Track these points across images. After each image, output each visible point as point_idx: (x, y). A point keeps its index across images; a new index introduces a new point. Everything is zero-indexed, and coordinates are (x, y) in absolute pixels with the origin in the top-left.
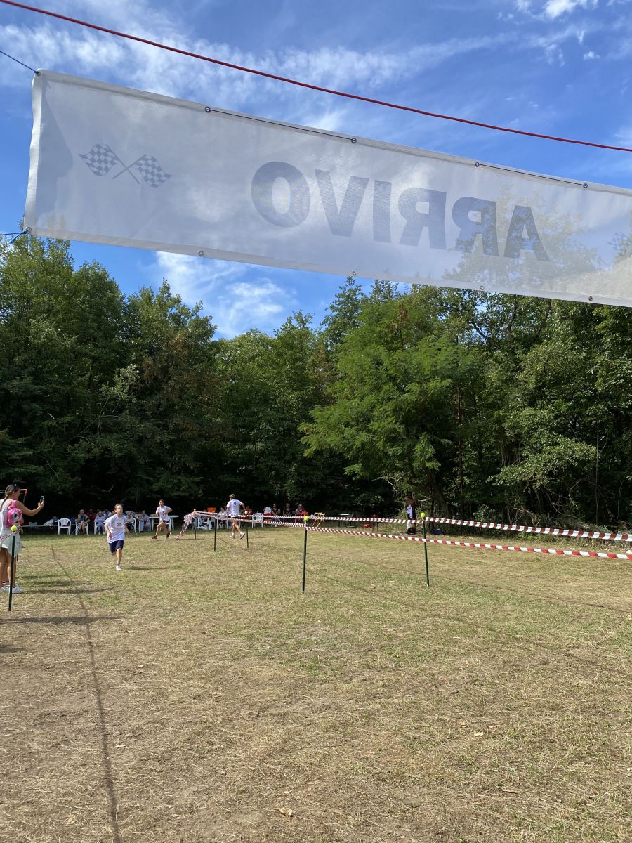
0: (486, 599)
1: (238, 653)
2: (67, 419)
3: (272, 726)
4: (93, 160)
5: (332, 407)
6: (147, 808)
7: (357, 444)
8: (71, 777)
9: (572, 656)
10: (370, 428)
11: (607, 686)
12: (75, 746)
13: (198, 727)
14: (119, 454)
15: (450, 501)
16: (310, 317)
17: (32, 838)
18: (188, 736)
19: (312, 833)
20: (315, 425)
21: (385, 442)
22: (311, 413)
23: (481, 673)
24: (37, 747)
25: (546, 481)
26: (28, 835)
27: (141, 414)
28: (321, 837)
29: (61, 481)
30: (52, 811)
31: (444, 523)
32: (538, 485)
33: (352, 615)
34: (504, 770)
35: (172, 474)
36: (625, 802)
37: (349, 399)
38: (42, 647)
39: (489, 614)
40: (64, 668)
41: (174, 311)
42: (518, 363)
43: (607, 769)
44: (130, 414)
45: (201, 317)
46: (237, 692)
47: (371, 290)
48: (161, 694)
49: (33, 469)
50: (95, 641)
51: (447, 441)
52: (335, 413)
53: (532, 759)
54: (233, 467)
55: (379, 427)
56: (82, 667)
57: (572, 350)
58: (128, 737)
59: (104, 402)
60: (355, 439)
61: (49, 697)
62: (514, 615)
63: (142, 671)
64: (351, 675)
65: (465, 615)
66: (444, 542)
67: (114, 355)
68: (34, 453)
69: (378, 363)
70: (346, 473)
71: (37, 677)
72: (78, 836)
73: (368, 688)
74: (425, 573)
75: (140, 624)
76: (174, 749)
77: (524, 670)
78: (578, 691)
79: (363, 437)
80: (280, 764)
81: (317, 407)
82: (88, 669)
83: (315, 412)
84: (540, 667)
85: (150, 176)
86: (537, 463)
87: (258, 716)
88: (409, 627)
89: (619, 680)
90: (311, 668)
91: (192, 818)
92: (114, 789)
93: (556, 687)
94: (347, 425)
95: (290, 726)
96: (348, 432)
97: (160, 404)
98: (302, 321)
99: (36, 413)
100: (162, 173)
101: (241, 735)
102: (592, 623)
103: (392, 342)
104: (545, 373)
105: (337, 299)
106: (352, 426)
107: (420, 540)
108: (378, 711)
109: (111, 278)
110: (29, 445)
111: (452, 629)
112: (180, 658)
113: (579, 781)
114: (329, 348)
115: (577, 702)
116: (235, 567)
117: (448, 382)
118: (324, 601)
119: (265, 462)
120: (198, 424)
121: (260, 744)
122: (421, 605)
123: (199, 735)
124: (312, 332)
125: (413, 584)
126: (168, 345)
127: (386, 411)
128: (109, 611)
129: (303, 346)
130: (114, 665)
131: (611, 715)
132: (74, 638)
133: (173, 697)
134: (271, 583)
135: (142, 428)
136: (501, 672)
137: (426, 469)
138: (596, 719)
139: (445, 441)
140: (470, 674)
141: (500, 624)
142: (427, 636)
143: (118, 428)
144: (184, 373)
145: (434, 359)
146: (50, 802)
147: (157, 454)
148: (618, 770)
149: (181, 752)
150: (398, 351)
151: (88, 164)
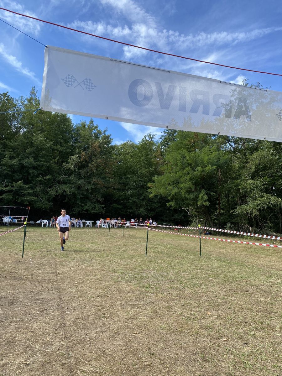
0: (225, 263)
1: (117, 279)
2: (48, 177)
3: (129, 309)
4: (66, 81)
5: (163, 176)
6: (78, 336)
7: (173, 193)
8: (48, 323)
9: (260, 289)
10: (179, 186)
11: (273, 302)
12: (50, 312)
13: (100, 308)
14: (70, 193)
15: (214, 220)
16: (154, 136)
17: (33, 345)
18: (95, 311)
20: (155, 184)
21: (185, 193)
22: (154, 178)
23: (219, 293)
24: (34, 311)
25: (258, 213)
26: (31, 344)
27: (79, 175)
29: (44, 204)
30: (41, 335)
31: (211, 230)
32: (253, 215)
33: (166, 267)
34: (224, 332)
35: (92, 203)
37: (170, 173)
38: (36, 273)
39: (226, 270)
40: (45, 282)
41: (95, 131)
42: (247, 160)
43: (268, 334)
44: (75, 176)
45: (107, 135)
46: (116, 295)
48: (84, 294)
49: (33, 198)
50: (58, 271)
51: (213, 193)
52: (163, 179)
53: (236, 328)
54: (117, 201)
55: (183, 186)
56: (52, 282)
58: (71, 310)
59: (64, 170)
60: (172, 191)
61: (39, 292)
62: (237, 271)
63: (77, 285)
64: (164, 291)
65: (216, 269)
67: (68, 150)
68: (33, 191)
69: (184, 157)
70: (167, 206)
71: (34, 284)
72: (51, 345)
73: (170, 296)
74: (200, 251)
75: (77, 266)
76: (89, 315)
77: (238, 293)
78: (260, 303)
79: (176, 190)
80: (132, 324)
81: (156, 176)
82: (55, 282)
83: (155, 178)
84: (245, 292)
85: (88, 87)
86: (254, 205)
87: (124, 305)
88: (191, 273)
89: (279, 299)
90: (147, 287)
91: (95, 341)
92: (65, 328)
93: (251, 301)
94: (169, 184)
95: (137, 310)
96: (169, 187)
97: (88, 172)
98: (151, 137)
99: (35, 174)
100: (93, 85)
101: (116, 312)
102: (271, 276)
103: (190, 148)
104: (259, 164)
106: (171, 185)
107: (198, 237)
108: (174, 306)
109: (68, 116)
110: (31, 188)
111: (209, 275)
112: (92, 280)
113: (255, 338)
114: (162, 150)
115: (259, 308)
116: (117, 244)
117: (215, 167)
118: (155, 260)
119: (132, 199)
120: (104, 181)
121: (124, 315)
122: (197, 264)
123: (99, 311)
124: (155, 142)
125: (194, 255)
126: (92, 147)
127: (187, 179)
128: (63, 260)
129: (150, 149)
130: (65, 282)
131: (273, 314)
132: (49, 270)
133: (89, 295)
134: (132, 251)
135: (79, 182)
136: (228, 293)
137: (203, 205)
138: (266, 314)
139: (212, 194)
140: (215, 293)
141: (230, 274)
142: (198, 277)
143: (70, 182)
144: (98, 159)
145: (209, 157)
146: (40, 332)
147: (85, 194)
148: (273, 335)
149: (92, 317)
150: (193, 152)
151: (64, 82)
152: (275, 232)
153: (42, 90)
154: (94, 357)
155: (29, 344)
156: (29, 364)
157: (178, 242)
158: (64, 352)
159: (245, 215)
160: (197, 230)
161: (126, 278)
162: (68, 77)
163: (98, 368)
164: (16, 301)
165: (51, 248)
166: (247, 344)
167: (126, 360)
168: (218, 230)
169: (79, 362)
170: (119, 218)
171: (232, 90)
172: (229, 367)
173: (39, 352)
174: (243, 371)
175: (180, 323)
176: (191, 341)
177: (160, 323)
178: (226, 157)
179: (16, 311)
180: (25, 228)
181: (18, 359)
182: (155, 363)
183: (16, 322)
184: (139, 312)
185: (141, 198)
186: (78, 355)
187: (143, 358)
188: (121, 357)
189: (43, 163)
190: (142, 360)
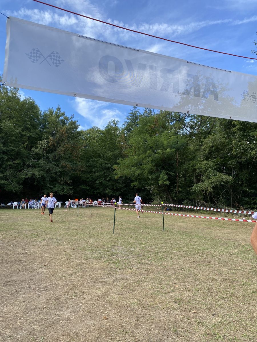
0: (187, 237)
1: (87, 257)
2: (17, 161)
3: (100, 286)
4: (31, 56)
5: (127, 159)
6: (49, 319)
7: (137, 174)
8: (19, 306)
9: (220, 259)
10: (142, 168)
11: (234, 271)
12: (20, 294)
13: (71, 287)
14: (39, 176)
15: (173, 197)
16: (118, 122)
17: (3, 330)
18: (66, 290)
19: (116, 328)
20: (120, 166)
21: (147, 174)
22: (118, 161)
23: (184, 266)
24: (4, 294)
25: (212, 190)
26: (1, 330)
27: (48, 159)
28: (120, 330)
29: (14, 187)
30: (11, 320)
31: (171, 206)
32: (208, 191)
33: (133, 243)
34: (193, 304)
35: (61, 185)
36: (240, 316)
37: (134, 156)
38: (7, 254)
39: (188, 243)
40: (16, 263)
41: (62, 118)
42: (201, 143)
43: (233, 303)
44: (44, 160)
45: (73, 121)
46: (86, 273)
47: (143, 111)
48: (55, 273)
49: (3, 182)
50: (29, 252)
51: (173, 173)
52: (127, 161)
53: (204, 299)
54: (85, 183)
55: (146, 167)
56: (23, 262)
57: (223, 138)
58: (42, 290)
59: (33, 155)
60: (136, 172)
61: (9, 274)
62: (198, 243)
63: (48, 264)
64: (132, 266)
65: (179, 243)
66: (170, 214)
67: (37, 135)
68: (3, 175)
69: (146, 141)
70: (132, 186)
71: (4, 266)
72: (22, 329)
73: (139, 271)
74: (163, 226)
75: (47, 245)
76: (61, 295)
77: (202, 265)
78: (222, 273)
79: (139, 171)
80: (104, 301)
81: (121, 159)
82: (25, 263)
83: (120, 161)
84: (208, 263)
86: (208, 183)
87: (95, 282)
88: (156, 247)
89: (238, 269)
90: (116, 264)
91: (68, 322)
92: (36, 311)
93: (214, 271)
94: (133, 166)
95: (107, 286)
96: (133, 169)
97: (56, 156)
98: (115, 123)
99: (4, 159)
100: (60, 59)
101: (88, 290)
102: (228, 247)
103: (151, 133)
104: (212, 147)
105: (129, 115)
106: (135, 167)
107: (161, 213)
108: (143, 280)
109: (36, 103)
110: (2, 172)
111: (173, 249)
112: (63, 259)
113: (222, 308)
114: (126, 135)
115: (222, 277)
116: (86, 223)
117: (173, 150)
118: (122, 237)
119: (99, 181)
120: (71, 164)
121: (95, 293)
122: (161, 239)
123: (71, 290)
124: (119, 128)
125: (158, 230)
126: (59, 132)
128: (34, 240)
129: (115, 134)
130: (36, 262)
131: (235, 282)
132: (20, 251)
133: (60, 275)
134: (101, 229)
135: (48, 166)
136: (192, 265)
137: (164, 184)
138: (229, 284)
139: (172, 173)
140: (180, 266)
141: (192, 247)
142: (163, 251)
143: (39, 166)
144: (66, 144)
145: (169, 141)
146: (10, 316)
147: (54, 176)
148: (237, 304)
149: (64, 297)
150: (154, 137)
151: (29, 58)
152: (227, 207)
154: (67, 340)
158: (36, 337)
161: (96, 256)
162: (33, 51)
165: (22, 229)
166: (214, 314)
167: (100, 340)
170: (88, 198)
172: (201, 340)
173: (9, 338)
175: (150, 297)
176: (162, 315)
177: (131, 299)
178: (183, 140)
184: (111, 289)
185: (107, 179)
186: (50, 339)
187: (117, 337)
188: (95, 338)
189: (12, 148)
190: (116, 340)
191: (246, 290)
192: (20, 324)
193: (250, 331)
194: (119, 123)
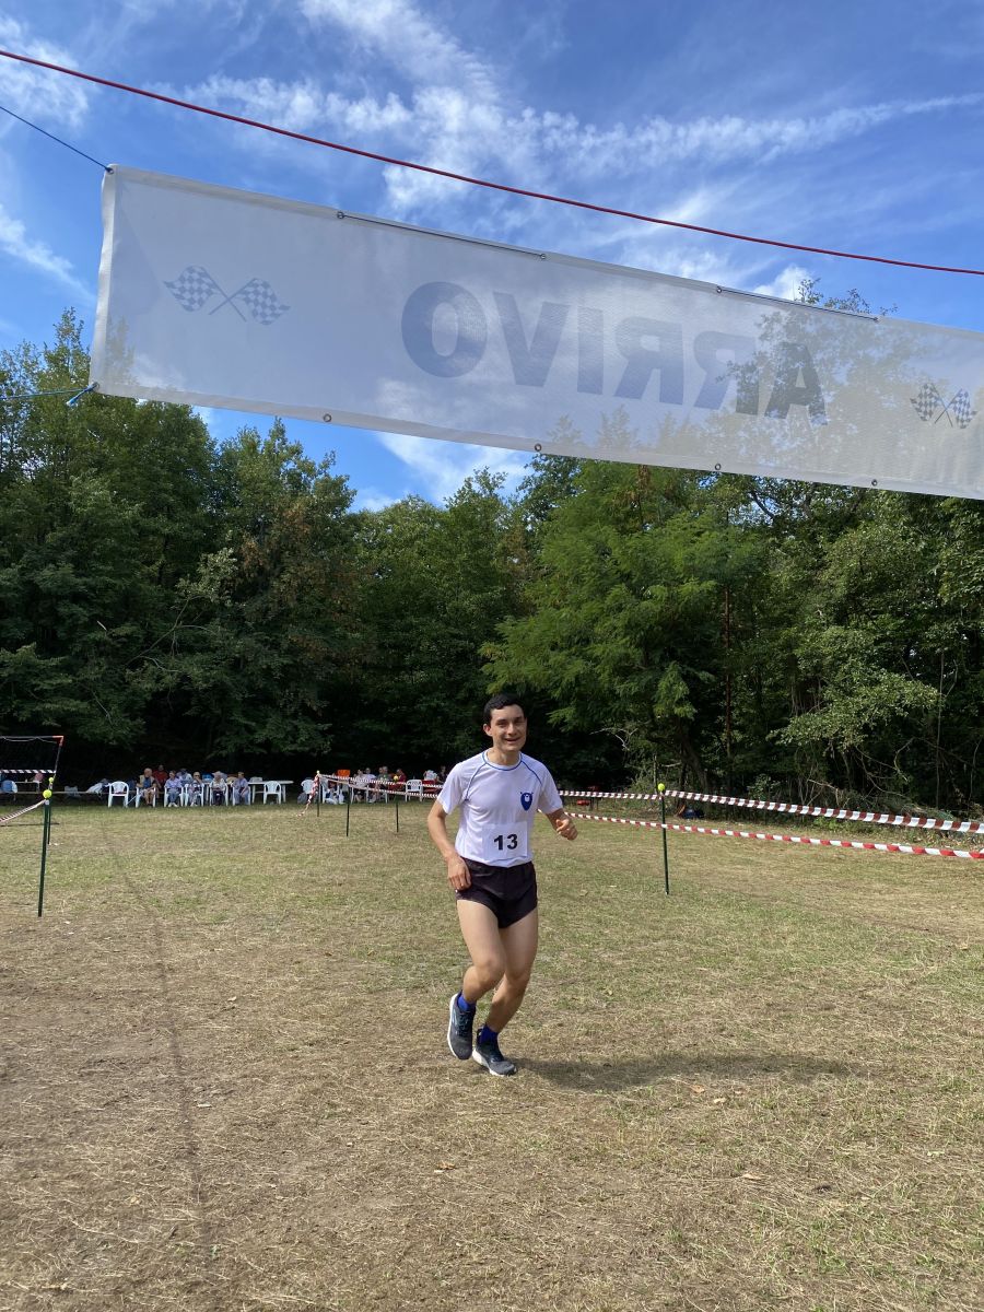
0: (753, 916)
1: (377, 982)
2: (125, 629)
3: (420, 1085)
4: (183, 290)
5: (532, 619)
6: (240, 1187)
7: (569, 677)
8: (133, 1144)
9: (871, 998)
10: (589, 652)
11: (916, 1042)
12: (139, 1105)
13: (317, 1084)
14: (205, 686)
15: (711, 767)
16: (501, 478)
17: (80, 1222)
18: (298, 1095)
19: (471, 1224)
20: (505, 646)
21: (610, 676)
22: (500, 625)
23: (731, 1018)
24: (84, 1105)
25: (859, 739)
26: (75, 1219)
27: (238, 619)
29: (113, 725)
30: (108, 1188)
31: (700, 801)
32: (845, 745)
33: (548, 934)
34: (750, 1150)
35: (285, 717)
36: (916, 1196)
37: (558, 608)
38: (89, 968)
39: (755, 937)
40: (121, 999)
41: (290, 466)
42: (821, 557)
43: (898, 1152)
44: (222, 625)
45: (333, 477)
46: (374, 1038)
48: (261, 1036)
49: (73, 705)
50: (167, 962)
51: (707, 674)
52: (533, 627)
53: (792, 1137)
54: (376, 710)
55: (603, 652)
56: (148, 998)
57: (904, 538)
58: (215, 1094)
59: (182, 605)
60: (565, 669)
61: (100, 1037)
62: (791, 939)
63: (236, 1005)
65: (719, 936)
67: (198, 532)
68: (74, 681)
69: (603, 551)
70: (550, 721)
71: (82, 1010)
72: (145, 1219)
73: (564, 1036)
74: (663, 874)
75: (234, 939)
76: (281, 1112)
77: (797, 1016)
78: (872, 1048)
79: (578, 666)
80: (429, 1135)
81: (509, 618)
82: (156, 1000)
83: (506, 626)
84: (821, 1012)
85: (259, 309)
86: (846, 711)
87: (401, 1070)
88: (633, 954)
89: (934, 1033)
91: (303, 1201)
92: (195, 1160)
93: (839, 1040)
94: (554, 647)
95: (446, 1085)
96: (557, 657)
97: (268, 609)
98: (487, 484)
99: (78, 619)
100: (276, 304)
101: (376, 1095)
102: (907, 953)
103: (626, 520)
104: (863, 571)
106: (562, 649)
107: (659, 825)
108: (577, 1067)
109: (195, 412)
110: (68, 669)
111: (697, 957)
112: (291, 988)
113: (855, 1166)
114: (529, 528)
115: (867, 1063)
116: (377, 860)
117: (710, 584)
119: (426, 701)
120: (325, 641)
121: (403, 1106)
122: (654, 921)
123: (315, 1094)
124: (504, 502)
125: (645, 891)
126: (281, 519)
127: (615, 628)
128: (186, 920)
129: (488, 524)
130: (194, 996)
131: (916, 1082)
132: (135, 957)
133: (280, 1042)
135: (239, 645)
136: (762, 1018)
137: (674, 717)
138: (891, 1086)
139: (704, 675)
140: (716, 1020)
141: (769, 952)
142: (659, 965)
143: (203, 645)
144: (304, 563)
145: (692, 549)
146: (105, 1176)
147: (261, 686)
148: (915, 1155)
149: (290, 1117)
150: (636, 535)
151: (176, 295)
152: (920, 805)
153: (98, 323)
154: (298, 1257)
155: (67, 1221)
156: (67, 1291)
157: (590, 845)
158: (193, 1244)
159: (817, 748)
160: (654, 804)
161: (410, 978)
162: (187, 275)
163: (315, 1295)
164: (18, 1072)
165: (143, 878)
166: (827, 1188)
167: (411, 1261)
168: (723, 800)
169: (246, 1275)
170: (384, 769)
171: (763, 316)
172: (767, 1270)
173: (101, 1249)
174: (814, 1284)
175: (597, 1125)
176: (636, 1186)
177: (530, 1128)
178: (746, 549)
179: (17, 1105)
180: (47, 810)
181: (28, 1275)
182: (513, 1269)
183: (20, 1145)
184: (457, 1095)
185: (459, 698)
186: (242, 1251)
187: (472, 1254)
188: (394, 1253)
189: (108, 579)
190: (468, 1261)
191: (954, 1107)
192: (138, 1202)
193: (949, 1246)
194: (504, 483)
